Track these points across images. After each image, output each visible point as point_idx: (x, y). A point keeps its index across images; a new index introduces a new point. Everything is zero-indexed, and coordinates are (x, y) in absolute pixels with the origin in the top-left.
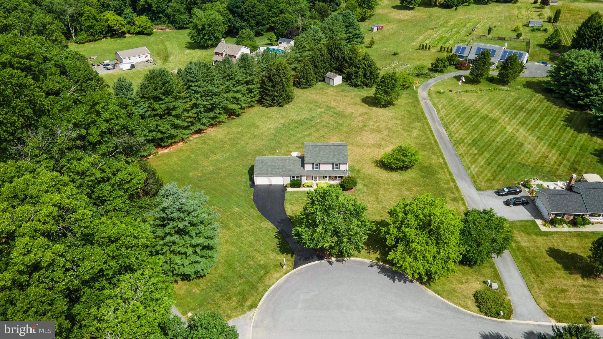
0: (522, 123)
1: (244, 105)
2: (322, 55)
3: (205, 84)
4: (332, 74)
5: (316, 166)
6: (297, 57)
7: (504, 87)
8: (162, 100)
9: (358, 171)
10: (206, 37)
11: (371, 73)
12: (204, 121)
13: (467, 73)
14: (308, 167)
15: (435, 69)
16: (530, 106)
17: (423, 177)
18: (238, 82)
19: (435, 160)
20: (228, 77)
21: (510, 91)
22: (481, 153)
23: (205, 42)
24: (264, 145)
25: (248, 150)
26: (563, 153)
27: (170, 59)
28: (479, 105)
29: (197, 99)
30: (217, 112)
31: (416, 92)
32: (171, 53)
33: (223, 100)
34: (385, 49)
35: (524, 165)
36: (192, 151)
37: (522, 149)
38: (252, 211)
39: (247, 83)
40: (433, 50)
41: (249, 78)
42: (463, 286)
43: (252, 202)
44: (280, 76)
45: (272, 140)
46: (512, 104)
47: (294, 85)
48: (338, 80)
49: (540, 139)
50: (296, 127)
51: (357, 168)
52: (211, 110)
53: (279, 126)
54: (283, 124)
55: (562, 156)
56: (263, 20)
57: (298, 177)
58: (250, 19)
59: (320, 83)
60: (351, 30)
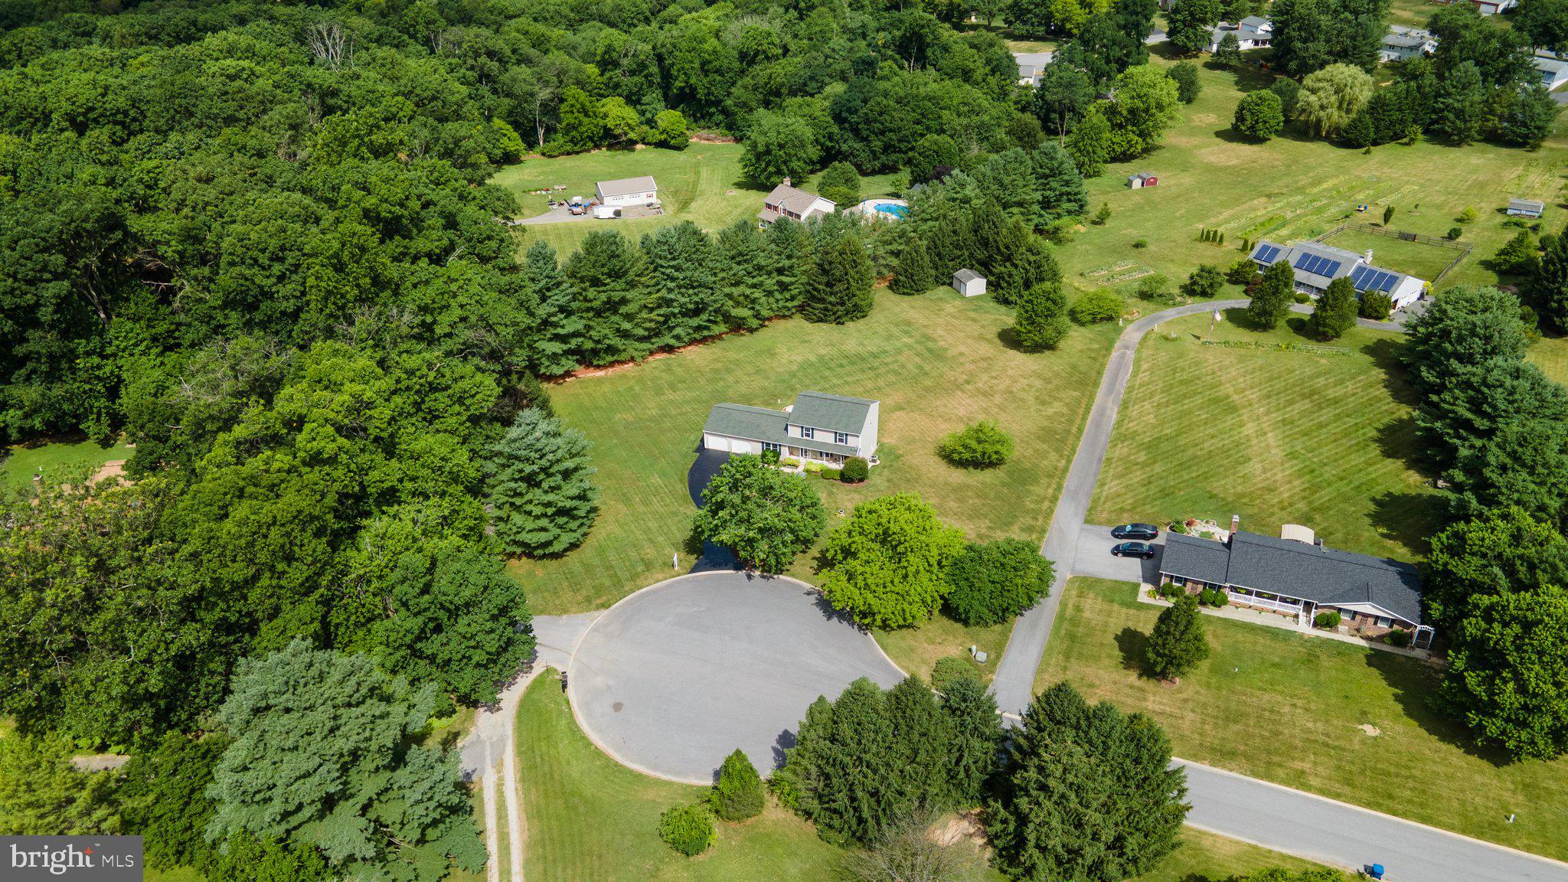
0: (1286, 422)
1: (765, 313)
4: (969, 272)
5: (808, 432)
8: (605, 285)
10: (771, 169)
12: (679, 331)
14: (794, 432)
15: (1194, 288)
16: (1335, 392)
17: (1004, 484)
18: (759, 268)
19: (1049, 461)
21: (1322, 356)
22: (1150, 463)
23: (768, 178)
26: (1314, 488)
27: (695, 203)
28: (1231, 373)
29: (670, 290)
30: (707, 319)
31: (1118, 331)
32: (702, 193)
35: (1213, 496)
36: (642, 380)
37: (1240, 468)
38: (679, 486)
39: (780, 271)
40: (1228, 246)
41: (786, 263)
42: (930, 648)
43: (686, 473)
45: (783, 381)
46: (1300, 383)
48: (976, 286)
49: (1292, 455)
52: (696, 312)
53: (813, 358)
54: (821, 358)
56: (900, 141)
57: (775, 446)
58: (872, 137)
59: (942, 288)
60: (1054, 185)
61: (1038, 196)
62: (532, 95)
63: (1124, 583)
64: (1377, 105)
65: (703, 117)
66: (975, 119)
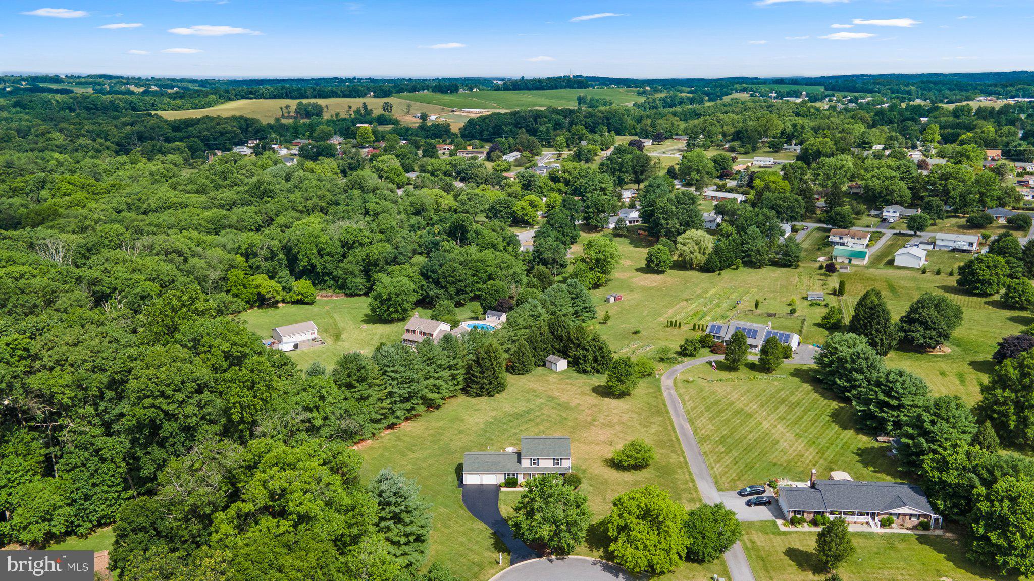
0: (781, 418)
1: (446, 395)
2: (541, 334)
3: (403, 369)
4: (555, 357)
5: (535, 462)
6: (510, 336)
7: (765, 376)
8: (355, 387)
9: (584, 471)
10: (392, 309)
11: (603, 357)
12: (398, 413)
13: (721, 357)
14: (526, 463)
15: (685, 352)
16: (793, 399)
17: (659, 477)
18: (439, 366)
19: (674, 459)
20: (429, 361)
21: (774, 380)
22: (728, 451)
23: (389, 315)
24: (471, 441)
25: (453, 448)
26: (822, 452)
27: (343, 337)
28: (734, 396)
29: (393, 387)
30: (415, 402)
31: (659, 381)
32: (344, 329)
33: (423, 388)
34: (624, 326)
35: (775, 465)
36: (385, 448)
37: (777, 447)
38: (461, 512)
39: (450, 368)
40: (684, 328)
41: (452, 362)
43: (461, 503)
44: (490, 360)
45: (481, 435)
46: (773, 396)
47: (508, 370)
48: (562, 364)
49: (798, 436)
50: (510, 421)
51: (583, 467)
52: (407, 400)
53: (490, 419)
54: (495, 418)
55: (820, 455)
56: (466, 287)
57: (514, 474)
58: (449, 286)
59: (539, 368)
60: (579, 303)
61: (572, 310)
62: (207, 276)
63: (766, 521)
64: (717, 250)
65: (319, 283)
66: (511, 271)
